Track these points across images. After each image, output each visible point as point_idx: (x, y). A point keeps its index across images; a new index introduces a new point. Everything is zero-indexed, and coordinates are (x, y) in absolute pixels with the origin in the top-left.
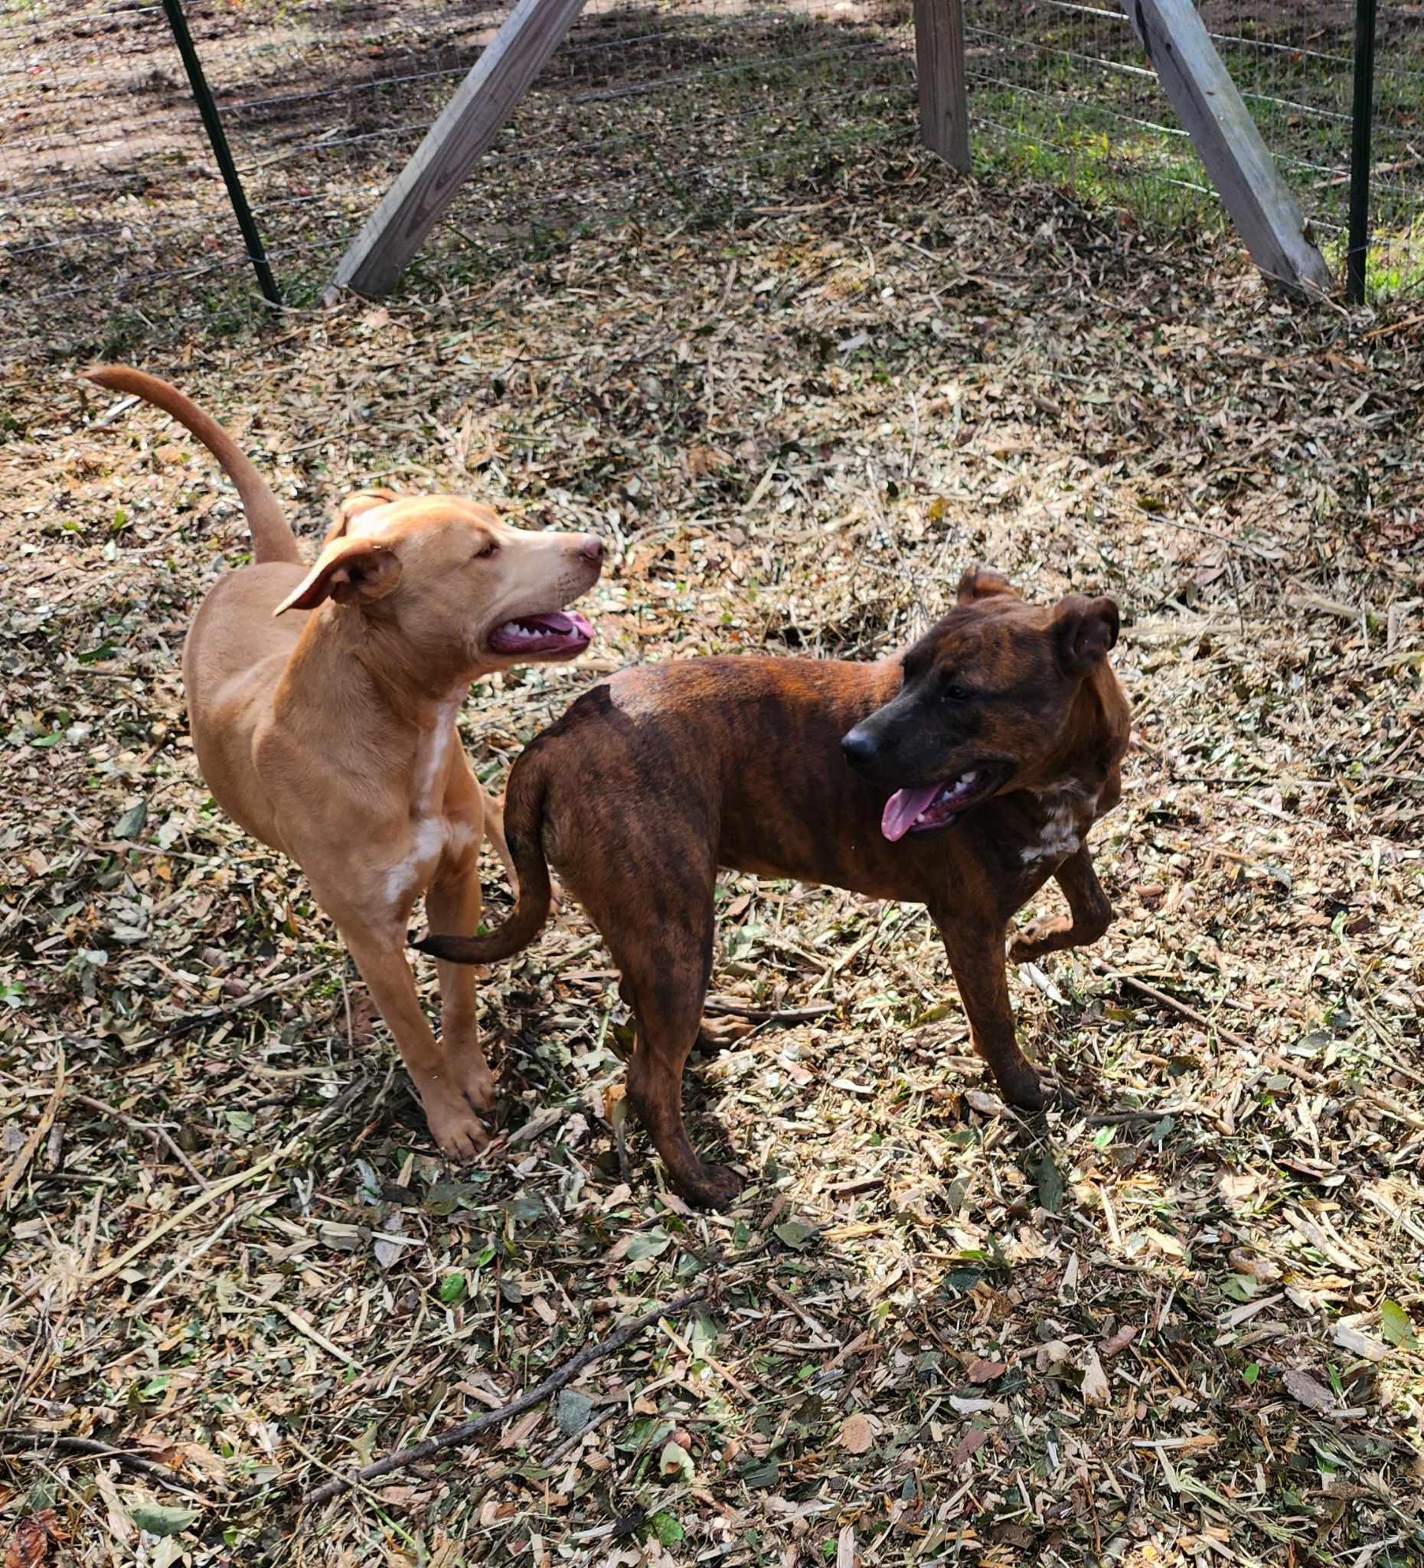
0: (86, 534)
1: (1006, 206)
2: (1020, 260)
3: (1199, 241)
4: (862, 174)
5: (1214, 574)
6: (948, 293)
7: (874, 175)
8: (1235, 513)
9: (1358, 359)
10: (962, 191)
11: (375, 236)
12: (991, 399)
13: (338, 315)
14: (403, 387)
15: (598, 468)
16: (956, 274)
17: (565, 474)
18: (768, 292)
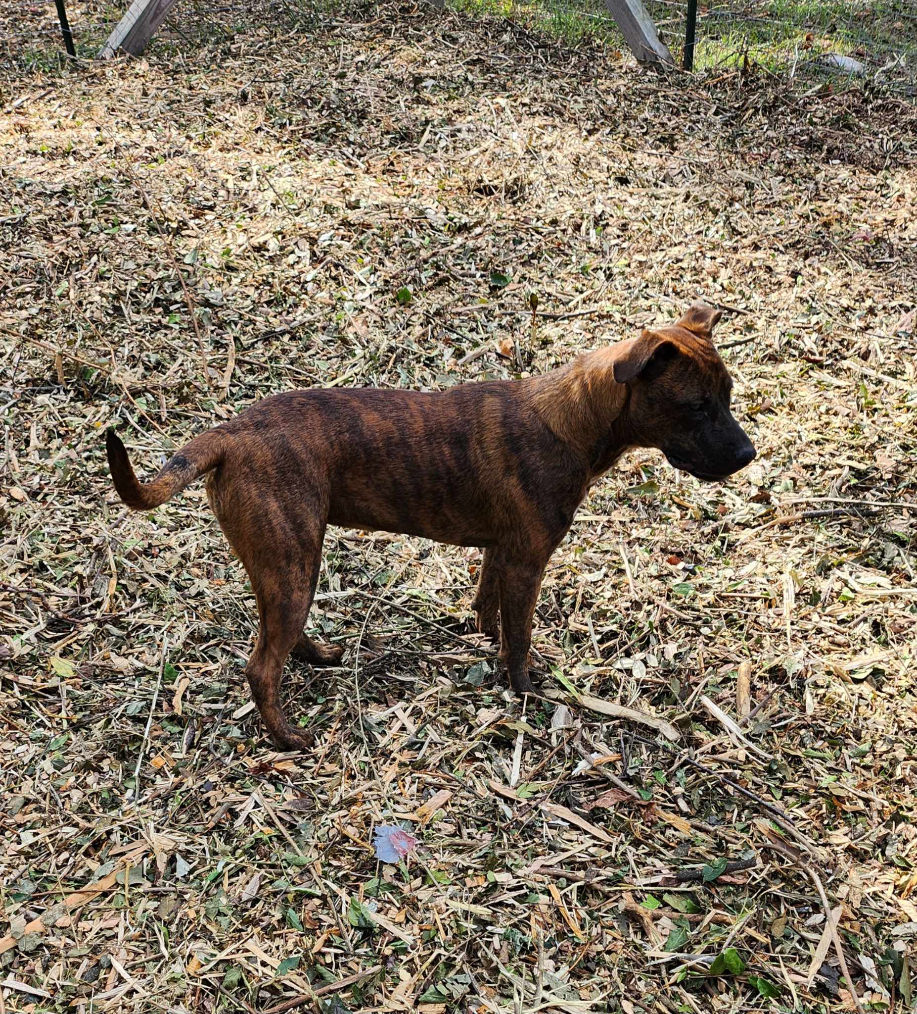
0: (51, 154)
1: (477, 27)
2: (501, 50)
3: (594, 45)
4: (386, 9)
5: (677, 171)
6: (468, 63)
7: (394, 10)
8: (674, 149)
9: (704, 93)
10: (450, 18)
11: (134, 21)
12: (524, 105)
13: (121, 62)
14: (178, 98)
15: (327, 129)
16: (469, 55)
17: (309, 132)
18: (362, 62)
